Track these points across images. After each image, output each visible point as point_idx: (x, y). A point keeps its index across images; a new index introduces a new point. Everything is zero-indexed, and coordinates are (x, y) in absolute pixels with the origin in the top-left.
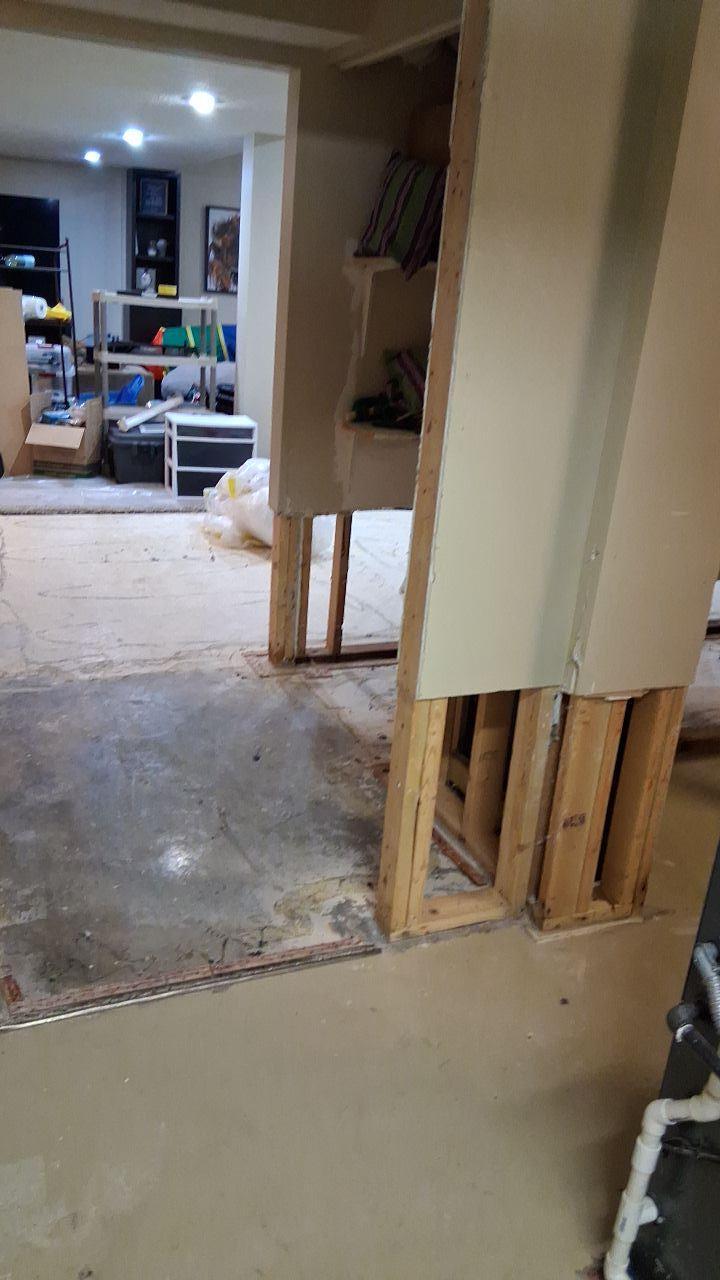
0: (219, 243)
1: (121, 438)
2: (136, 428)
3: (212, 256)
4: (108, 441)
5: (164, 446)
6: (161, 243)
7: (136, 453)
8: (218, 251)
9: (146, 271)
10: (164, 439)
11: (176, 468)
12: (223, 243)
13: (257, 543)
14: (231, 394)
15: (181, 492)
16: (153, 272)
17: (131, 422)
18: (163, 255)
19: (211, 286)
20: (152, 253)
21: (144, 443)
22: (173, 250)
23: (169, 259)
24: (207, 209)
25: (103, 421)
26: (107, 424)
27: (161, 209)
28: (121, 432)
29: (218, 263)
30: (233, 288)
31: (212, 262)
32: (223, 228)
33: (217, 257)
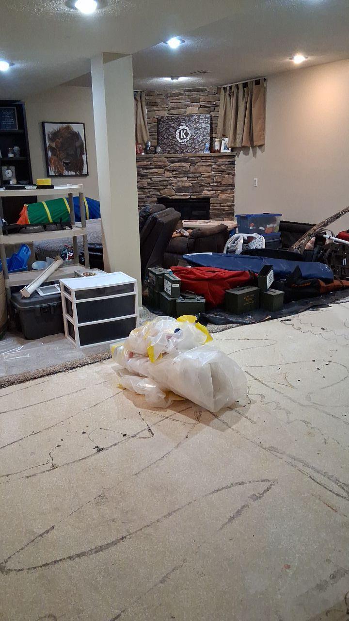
0: (54, 145)
1: (26, 304)
2: (36, 292)
3: (50, 154)
4: (14, 307)
5: (61, 303)
6: (16, 148)
7: (39, 314)
8: (53, 150)
9: (8, 168)
10: (61, 300)
11: (77, 325)
12: (56, 146)
13: (179, 399)
14: (101, 250)
15: (83, 343)
16: (13, 168)
17: (30, 289)
18: (18, 156)
19: (52, 173)
20: (11, 155)
21: (45, 305)
22: (25, 151)
23: (23, 158)
24: (43, 124)
25: (6, 288)
26: (9, 292)
27: (13, 126)
28: (24, 298)
29: (54, 157)
30: (66, 173)
31: (51, 158)
32: (55, 135)
33: (53, 154)
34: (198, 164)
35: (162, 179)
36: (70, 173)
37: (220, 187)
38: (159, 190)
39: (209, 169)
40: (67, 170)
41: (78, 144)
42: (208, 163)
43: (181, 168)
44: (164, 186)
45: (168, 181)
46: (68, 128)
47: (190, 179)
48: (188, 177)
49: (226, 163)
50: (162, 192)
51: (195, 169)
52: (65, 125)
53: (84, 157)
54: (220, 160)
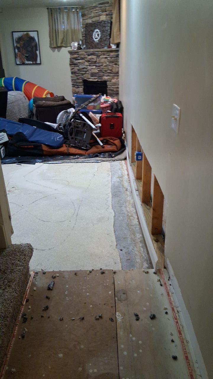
19: (18, 63)
24: (12, 33)
29: (19, 53)
30: (27, 62)
31: (17, 53)
32: (20, 39)
33: (19, 51)
34: (101, 57)
35: (83, 67)
36: (29, 62)
37: (112, 73)
38: (83, 74)
39: (106, 60)
40: (28, 60)
41: (33, 44)
42: (105, 56)
43: (92, 59)
44: (85, 72)
45: (87, 68)
46: (27, 34)
47: (97, 67)
48: (96, 66)
49: (114, 56)
50: (84, 75)
51: (99, 60)
52: (25, 33)
53: (38, 52)
54: (112, 54)
